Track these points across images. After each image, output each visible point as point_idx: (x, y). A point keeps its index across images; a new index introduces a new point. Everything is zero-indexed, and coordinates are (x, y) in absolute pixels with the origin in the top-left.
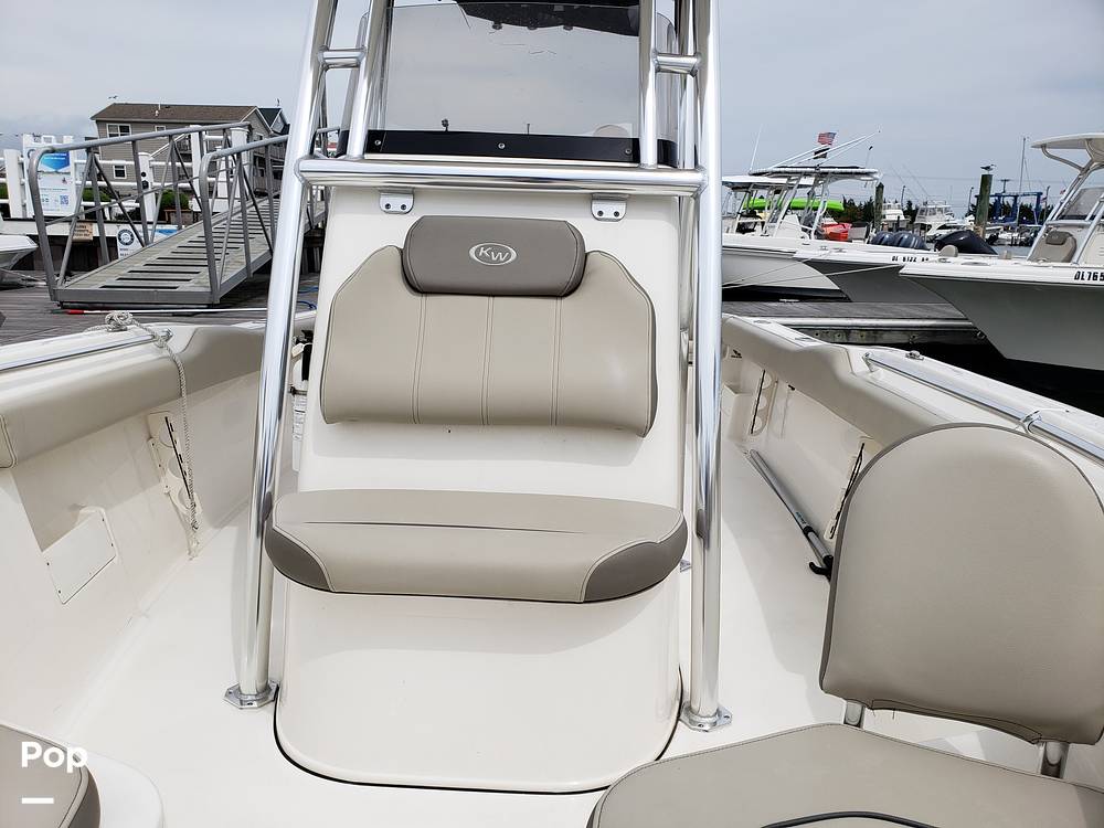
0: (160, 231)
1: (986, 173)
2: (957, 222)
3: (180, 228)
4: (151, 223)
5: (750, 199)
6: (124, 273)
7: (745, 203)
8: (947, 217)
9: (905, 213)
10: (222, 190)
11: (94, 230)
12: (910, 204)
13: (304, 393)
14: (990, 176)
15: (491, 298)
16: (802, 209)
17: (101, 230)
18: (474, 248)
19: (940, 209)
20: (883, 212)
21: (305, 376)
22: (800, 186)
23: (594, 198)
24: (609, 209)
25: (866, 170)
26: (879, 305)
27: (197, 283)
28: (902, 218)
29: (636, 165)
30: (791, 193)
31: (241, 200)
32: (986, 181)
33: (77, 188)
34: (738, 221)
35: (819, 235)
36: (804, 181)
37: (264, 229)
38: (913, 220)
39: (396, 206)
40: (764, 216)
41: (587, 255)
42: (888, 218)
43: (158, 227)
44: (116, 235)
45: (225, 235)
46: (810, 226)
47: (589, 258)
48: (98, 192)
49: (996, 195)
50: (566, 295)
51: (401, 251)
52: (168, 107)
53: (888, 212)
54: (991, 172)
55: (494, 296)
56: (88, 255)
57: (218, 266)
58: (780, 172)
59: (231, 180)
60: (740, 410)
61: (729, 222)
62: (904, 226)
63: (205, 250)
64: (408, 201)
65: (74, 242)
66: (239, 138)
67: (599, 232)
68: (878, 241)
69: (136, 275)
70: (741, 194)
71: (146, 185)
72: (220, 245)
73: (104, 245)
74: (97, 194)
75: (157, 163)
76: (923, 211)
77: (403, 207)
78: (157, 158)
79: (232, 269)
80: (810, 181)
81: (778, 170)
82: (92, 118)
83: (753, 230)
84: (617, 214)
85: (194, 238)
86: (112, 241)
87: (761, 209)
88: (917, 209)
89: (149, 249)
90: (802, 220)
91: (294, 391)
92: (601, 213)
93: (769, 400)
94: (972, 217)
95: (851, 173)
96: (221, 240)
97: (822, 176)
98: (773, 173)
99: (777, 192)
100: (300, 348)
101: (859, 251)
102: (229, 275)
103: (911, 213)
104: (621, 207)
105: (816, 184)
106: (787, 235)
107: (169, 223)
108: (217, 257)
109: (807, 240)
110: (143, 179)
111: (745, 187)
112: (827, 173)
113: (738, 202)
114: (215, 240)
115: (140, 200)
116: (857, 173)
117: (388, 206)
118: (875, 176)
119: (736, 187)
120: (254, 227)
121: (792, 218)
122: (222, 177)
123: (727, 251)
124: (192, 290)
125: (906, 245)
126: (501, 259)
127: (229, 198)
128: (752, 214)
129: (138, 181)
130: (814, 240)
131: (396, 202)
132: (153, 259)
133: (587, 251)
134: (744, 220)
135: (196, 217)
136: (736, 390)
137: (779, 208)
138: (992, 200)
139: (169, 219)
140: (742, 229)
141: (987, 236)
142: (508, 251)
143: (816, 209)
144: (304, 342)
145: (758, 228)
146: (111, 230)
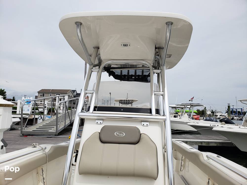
0: (47, 117)
1: (229, 105)
2: (224, 114)
3: (51, 117)
4: (46, 115)
5: (176, 110)
6: (38, 127)
7: (175, 111)
8: (221, 113)
9: (211, 112)
10: (62, 108)
11: (33, 116)
12: (212, 110)
13: (75, 165)
14: (230, 106)
15: (119, 144)
16: (188, 112)
17: (35, 116)
18: (116, 133)
19: (219, 112)
20: (206, 112)
21: (76, 161)
22: (187, 108)
23: (142, 121)
24: (145, 124)
25: (202, 105)
26: (208, 136)
27: (53, 130)
28: (211, 113)
29: (151, 114)
30: (185, 109)
31: (65, 110)
32: (229, 107)
33: (31, 108)
34: (174, 115)
35: (193, 118)
36: (188, 106)
37: (69, 117)
38: (213, 114)
39: (99, 123)
40: (180, 114)
41: (141, 134)
42: (208, 113)
43: (47, 116)
44: (38, 118)
45: (61, 118)
46: (190, 116)
47: (141, 135)
48: (35, 108)
49: (232, 109)
50: (136, 144)
51: (100, 133)
52: (53, 90)
53: (207, 112)
54: (230, 105)
55: (120, 144)
56: (31, 122)
57: (58, 126)
58: (182, 105)
59: (64, 106)
60: (177, 164)
61: (172, 115)
62: (212, 115)
63: (56, 122)
64: (102, 121)
65: (29, 119)
66: (66, 98)
67: (143, 129)
68: (206, 120)
69: (40, 128)
70: (174, 109)
71: (45, 107)
72: (59, 121)
73: (35, 120)
74: (35, 109)
75: (48, 103)
76: (215, 112)
77: (101, 123)
78: (49, 102)
79: (61, 126)
80: (189, 107)
81: (182, 104)
82: (37, 92)
83: (177, 117)
84: (147, 125)
85: (54, 119)
86: (36, 119)
87: (179, 112)
88: (214, 111)
89: (44, 121)
90: (188, 115)
91: (73, 165)
92: (144, 125)
93: (184, 163)
94: (227, 114)
95: (198, 105)
96: (60, 120)
97: (192, 105)
98: (181, 105)
99: (182, 109)
100: (75, 154)
101: (202, 123)
102: (61, 128)
103: (213, 112)
104: (148, 123)
105: (191, 107)
106: (185, 118)
107: (49, 115)
108: (58, 123)
109: (190, 120)
110: (45, 106)
111: (175, 108)
112: (193, 105)
113: (173, 111)
114: (58, 119)
115: (44, 110)
116: (199, 105)
117: (97, 123)
118: (204, 106)
119: (173, 108)
120: (67, 117)
121: (186, 115)
122: (62, 105)
123: (172, 122)
124: (52, 131)
125: (213, 121)
126: (122, 135)
127: (63, 110)
128: (177, 113)
129: (44, 106)
130: (191, 120)
131: (99, 122)
132: (44, 124)
133: (141, 133)
134: (175, 115)
135: (55, 114)
136: (176, 159)
137: (183, 112)
138: (231, 110)
139: (49, 114)
140: (175, 117)
141: (231, 118)
142: (123, 133)
143: (191, 112)
144: (76, 153)
145: (179, 116)
146: (37, 116)
